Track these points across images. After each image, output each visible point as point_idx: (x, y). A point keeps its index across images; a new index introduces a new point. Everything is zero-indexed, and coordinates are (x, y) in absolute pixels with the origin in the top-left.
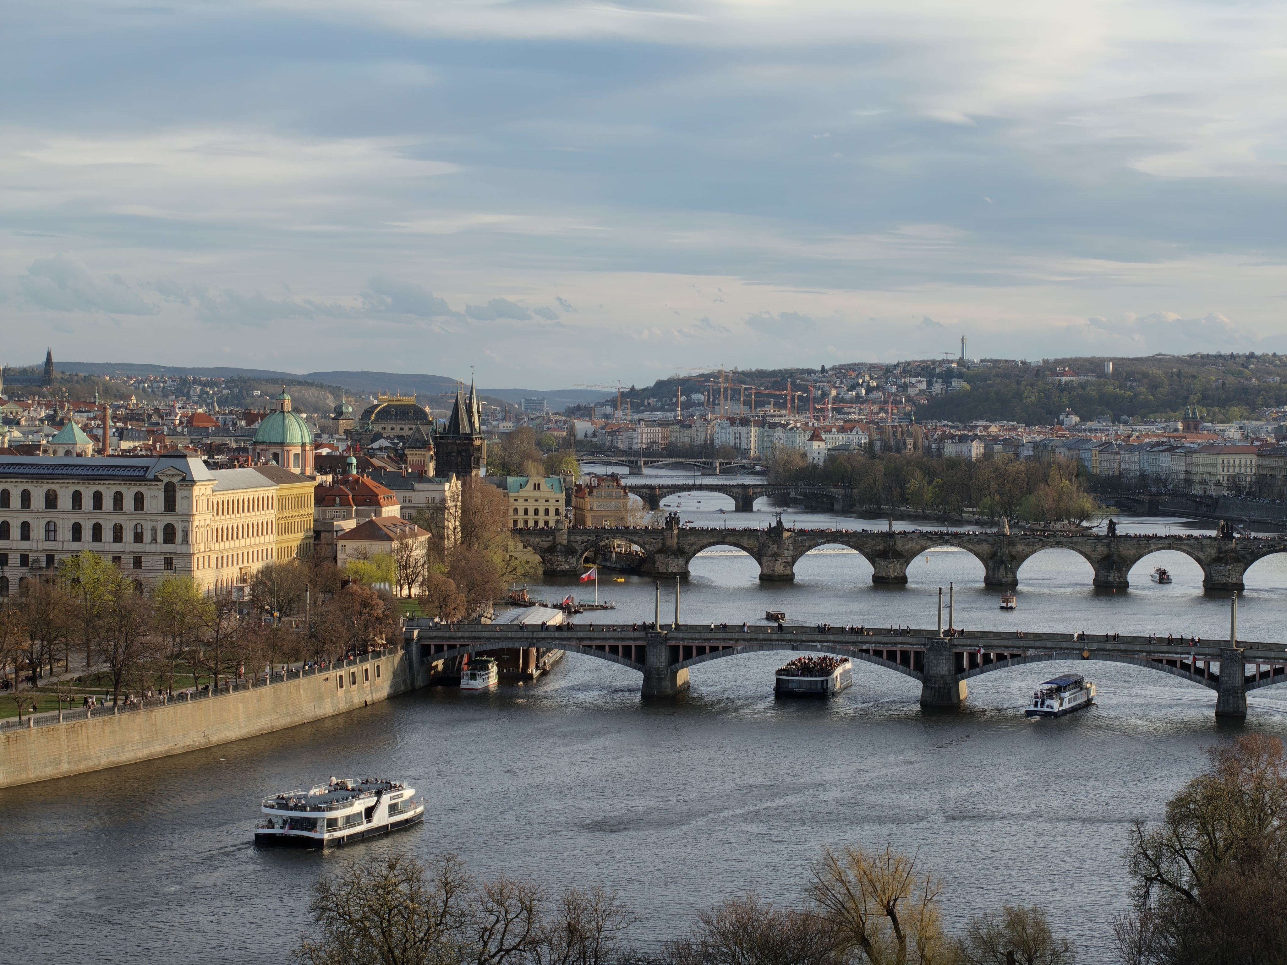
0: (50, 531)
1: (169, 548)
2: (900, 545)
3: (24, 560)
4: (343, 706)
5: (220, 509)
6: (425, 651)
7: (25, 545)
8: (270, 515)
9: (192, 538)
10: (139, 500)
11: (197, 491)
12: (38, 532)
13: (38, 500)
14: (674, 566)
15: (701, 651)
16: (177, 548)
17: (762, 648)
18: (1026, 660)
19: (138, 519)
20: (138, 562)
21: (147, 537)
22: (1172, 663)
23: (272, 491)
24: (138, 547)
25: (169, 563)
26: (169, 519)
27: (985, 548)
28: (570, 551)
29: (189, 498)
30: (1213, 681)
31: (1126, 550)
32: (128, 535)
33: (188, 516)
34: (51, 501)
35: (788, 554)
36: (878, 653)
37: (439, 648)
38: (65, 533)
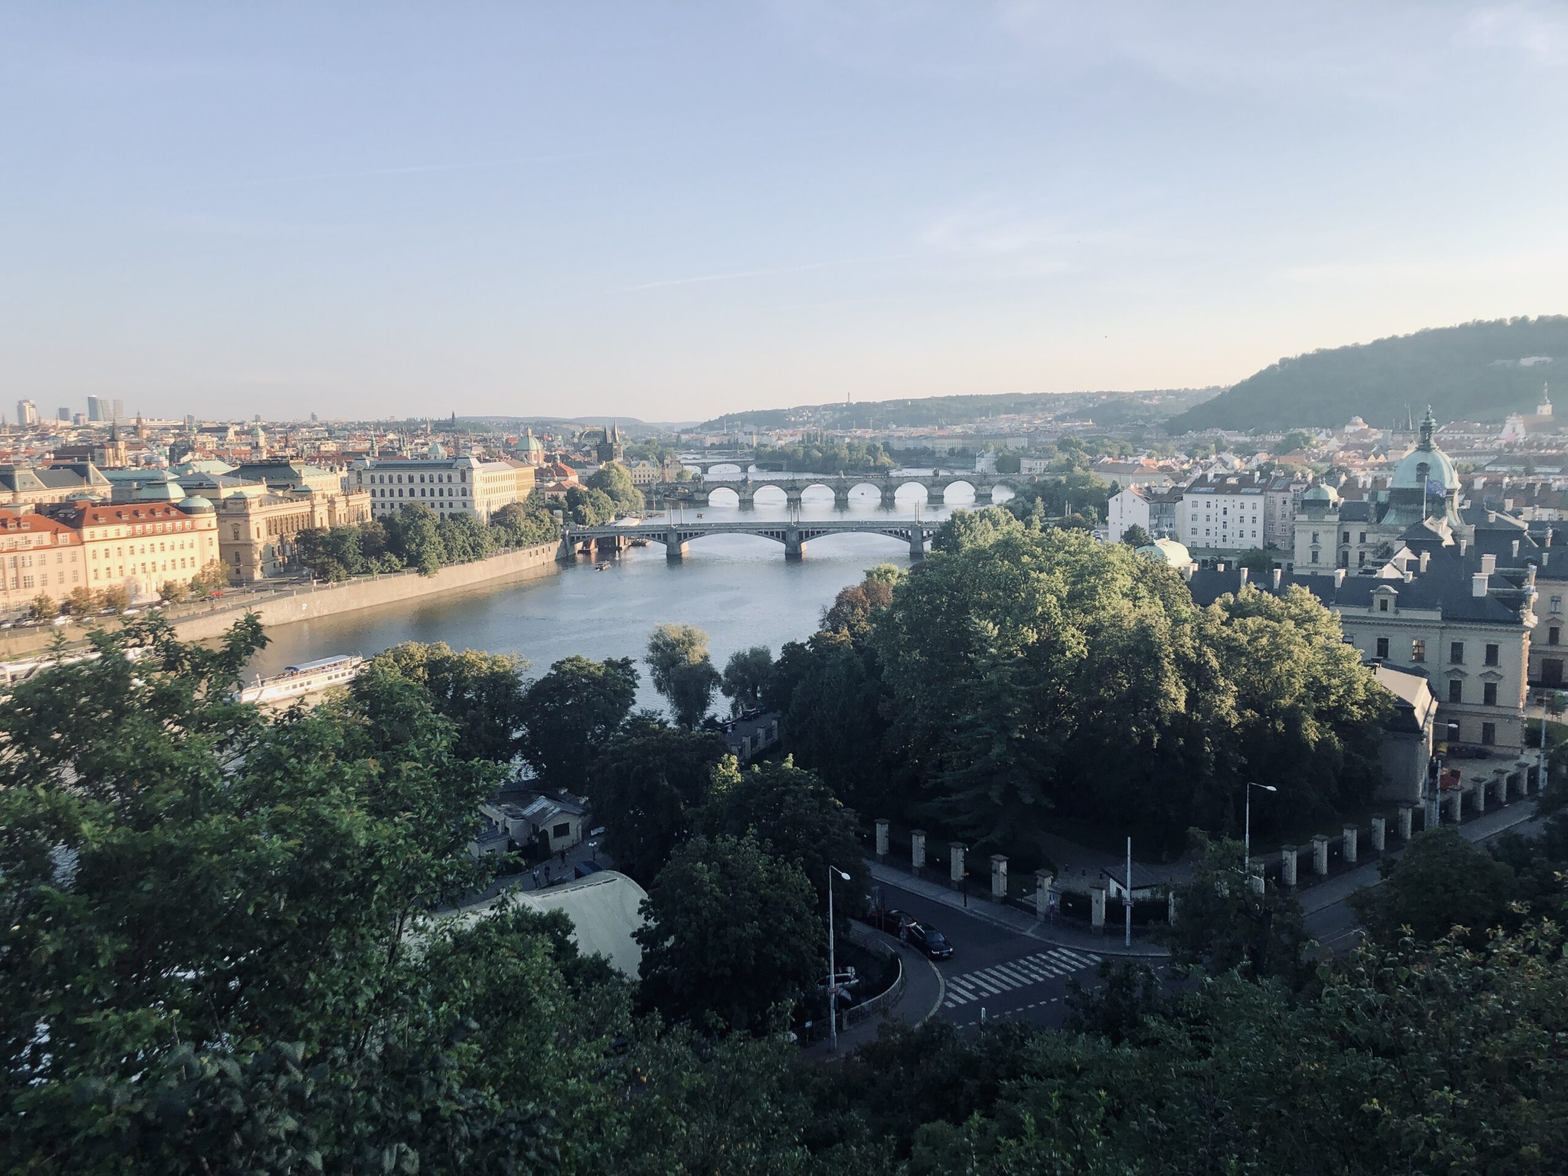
0: (412, 493)
1: (464, 498)
2: (798, 485)
3: (401, 505)
4: (532, 565)
5: (487, 480)
6: (572, 539)
7: (401, 499)
8: (513, 482)
9: (474, 493)
10: (450, 478)
11: (475, 472)
12: (406, 493)
13: (405, 479)
14: (699, 497)
15: (691, 535)
16: (468, 498)
17: (717, 533)
18: (829, 533)
19: (450, 486)
20: (451, 505)
21: (454, 494)
22: (891, 532)
23: (513, 471)
24: (450, 498)
25: (465, 505)
26: (463, 485)
27: (834, 484)
28: (657, 493)
29: (471, 476)
30: (908, 538)
31: (894, 482)
32: (446, 493)
33: (471, 484)
34: (411, 480)
35: (750, 490)
36: (766, 533)
37: (578, 538)
38: (418, 493)
